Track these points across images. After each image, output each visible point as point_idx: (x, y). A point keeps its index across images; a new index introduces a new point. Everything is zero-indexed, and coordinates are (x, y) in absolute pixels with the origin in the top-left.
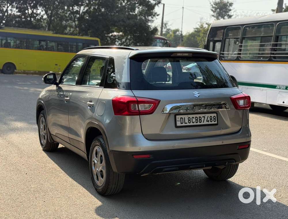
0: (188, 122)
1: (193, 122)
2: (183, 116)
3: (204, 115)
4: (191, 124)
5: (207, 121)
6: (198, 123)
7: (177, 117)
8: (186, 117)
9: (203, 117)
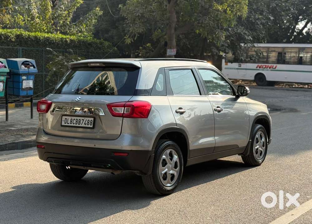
0: (70, 123)
1: (74, 123)
2: (67, 117)
3: (83, 118)
4: (72, 125)
5: (85, 124)
6: (77, 125)
7: (63, 117)
8: (69, 118)
9: (82, 120)
